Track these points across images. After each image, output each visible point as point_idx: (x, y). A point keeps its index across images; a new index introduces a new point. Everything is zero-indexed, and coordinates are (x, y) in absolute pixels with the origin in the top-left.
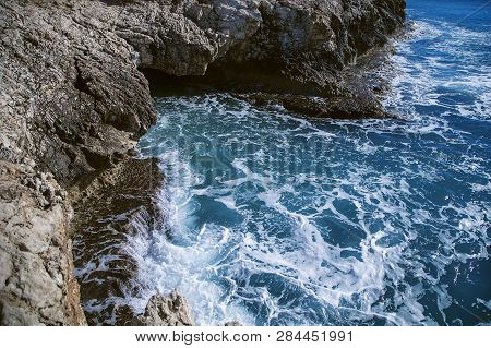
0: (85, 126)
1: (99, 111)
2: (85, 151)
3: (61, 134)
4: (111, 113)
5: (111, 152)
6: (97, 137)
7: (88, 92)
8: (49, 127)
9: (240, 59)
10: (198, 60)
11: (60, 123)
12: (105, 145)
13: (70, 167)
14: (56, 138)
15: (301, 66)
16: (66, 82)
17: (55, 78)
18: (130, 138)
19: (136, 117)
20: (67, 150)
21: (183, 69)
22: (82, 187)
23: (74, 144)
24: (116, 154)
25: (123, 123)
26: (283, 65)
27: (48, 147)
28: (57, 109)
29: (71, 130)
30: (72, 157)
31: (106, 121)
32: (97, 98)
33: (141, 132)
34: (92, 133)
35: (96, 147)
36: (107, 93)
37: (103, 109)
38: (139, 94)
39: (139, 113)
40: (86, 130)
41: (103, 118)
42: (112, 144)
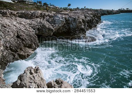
0: (19, 47)
1: (23, 43)
2: (18, 54)
3: (11, 50)
4: (27, 44)
5: (26, 54)
6: (23, 50)
7: (20, 38)
8: (7, 48)
9: (60, 32)
10: (50, 32)
11: (11, 46)
12: (25, 52)
13: (13, 59)
14: (10, 51)
16: (14, 36)
17: (10, 35)
18: (32, 50)
20: (13, 54)
23: (15, 52)
24: (28, 55)
25: (30, 47)
26: (71, 32)
27: (6, 53)
28: (10, 43)
29: (14, 48)
30: (14, 56)
31: (25, 46)
32: (23, 40)
33: (35, 49)
34: (21, 49)
35: (22, 53)
36: (26, 39)
37: (24, 43)
38: (35, 39)
39: (34, 44)
40: (19, 48)
41: (24, 45)
42: (27, 52)
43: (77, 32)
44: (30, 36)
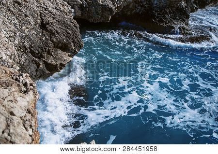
1: (52, 41)
2: (45, 62)
3: (32, 53)
4: (59, 42)
5: (58, 63)
6: (52, 55)
7: (47, 30)
8: (26, 49)
9: (129, 13)
10: (106, 14)
11: (32, 47)
12: (55, 59)
13: (37, 71)
14: (30, 55)
15: (164, 17)
16: (35, 25)
17: (30, 23)
18: (69, 56)
19: (72, 44)
20: (35, 61)
21: (98, 19)
23: (39, 58)
24: (61, 64)
25: (65, 48)
26: (153, 17)
27: (25, 59)
28: (30, 39)
29: (38, 51)
30: (38, 65)
31: (56, 46)
32: (52, 34)
33: (75, 53)
34: (49, 53)
35: (51, 60)
36: (57, 31)
37: (55, 40)
38: (74, 32)
39: (74, 42)
40: (46, 51)
41: (54, 45)
42: (59, 59)
43: (168, 17)
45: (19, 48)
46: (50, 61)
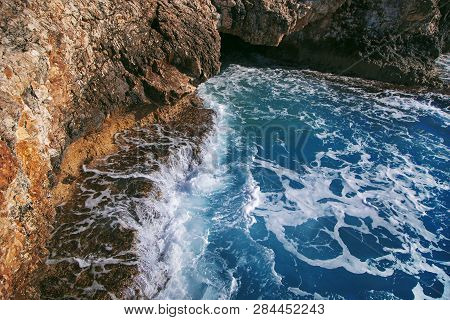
0: (149, 60)
1: (165, 50)
2: (144, 83)
3: (125, 62)
4: (177, 54)
5: (167, 89)
6: (159, 73)
7: (159, 30)
8: (114, 53)
9: (317, 38)
10: (274, 29)
11: (126, 52)
12: (165, 82)
13: (127, 94)
14: (120, 65)
15: (384, 49)
18: (190, 82)
19: (199, 62)
20: (127, 78)
22: (138, 117)
23: (136, 74)
24: (172, 92)
25: (186, 67)
27: (110, 70)
28: (125, 38)
29: (135, 60)
30: (131, 85)
31: (171, 61)
32: (167, 38)
33: (201, 79)
34: (154, 68)
35: (155, 82)
36: (176, 35)
37: (169, 48)
38: (207, 44)
39: (202, 59)
40: (149, 64)
41: (167, 57)
42: (171, 83)
43: (393, 51)
44: (196, 30)
45: (102, 47)
46: (153, 84)
